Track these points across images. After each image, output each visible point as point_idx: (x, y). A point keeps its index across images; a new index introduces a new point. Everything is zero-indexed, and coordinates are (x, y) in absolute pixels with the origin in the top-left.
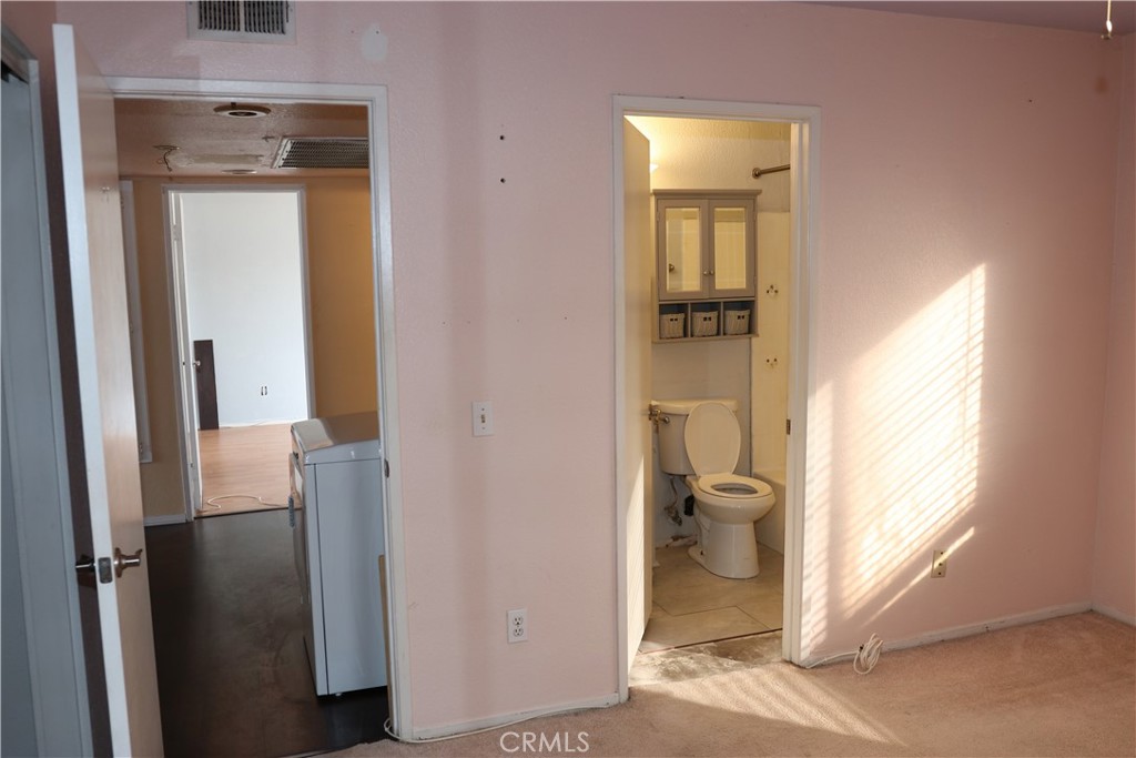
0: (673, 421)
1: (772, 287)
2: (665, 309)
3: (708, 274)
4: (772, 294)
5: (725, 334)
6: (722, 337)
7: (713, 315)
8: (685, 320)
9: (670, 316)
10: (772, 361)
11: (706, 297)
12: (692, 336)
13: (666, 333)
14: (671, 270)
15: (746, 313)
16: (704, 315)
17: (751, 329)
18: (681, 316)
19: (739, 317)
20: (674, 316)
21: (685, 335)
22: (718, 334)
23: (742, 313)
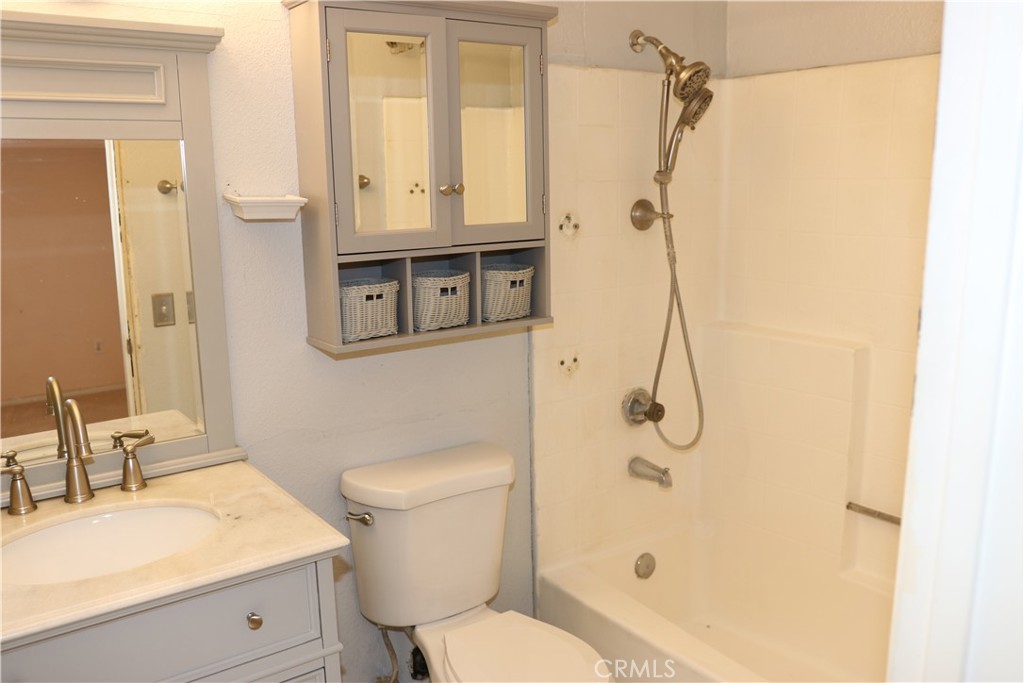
0: (379, 519)
1: (568, 218)
2: (352, 271)
3: (451, 191)
4: (569, 231)
5: (484, 321)
6: (479, 329)
7: (460, 281)
8: (400, 295)
9: (366, 290)
10: (569, 362)
11: (444, 244)
12: (416, 330)
13: (357, 330)
14: (363, 185)
15: (525, 274)
16: (442, 282)
17: (536, 308)
18: (389, 289)
19: (513, 283)
20: (375, 290)
21: (401, 329)
22: (471, 322)
23: (519, 275)
